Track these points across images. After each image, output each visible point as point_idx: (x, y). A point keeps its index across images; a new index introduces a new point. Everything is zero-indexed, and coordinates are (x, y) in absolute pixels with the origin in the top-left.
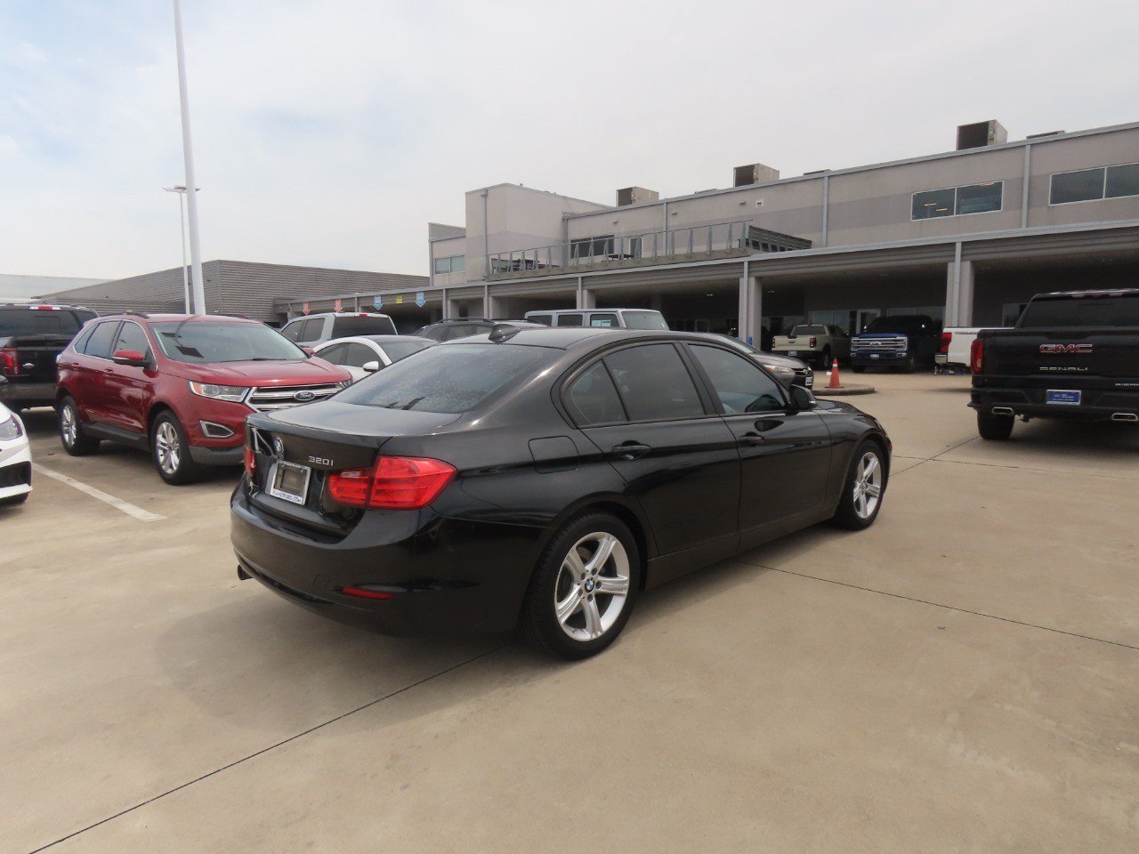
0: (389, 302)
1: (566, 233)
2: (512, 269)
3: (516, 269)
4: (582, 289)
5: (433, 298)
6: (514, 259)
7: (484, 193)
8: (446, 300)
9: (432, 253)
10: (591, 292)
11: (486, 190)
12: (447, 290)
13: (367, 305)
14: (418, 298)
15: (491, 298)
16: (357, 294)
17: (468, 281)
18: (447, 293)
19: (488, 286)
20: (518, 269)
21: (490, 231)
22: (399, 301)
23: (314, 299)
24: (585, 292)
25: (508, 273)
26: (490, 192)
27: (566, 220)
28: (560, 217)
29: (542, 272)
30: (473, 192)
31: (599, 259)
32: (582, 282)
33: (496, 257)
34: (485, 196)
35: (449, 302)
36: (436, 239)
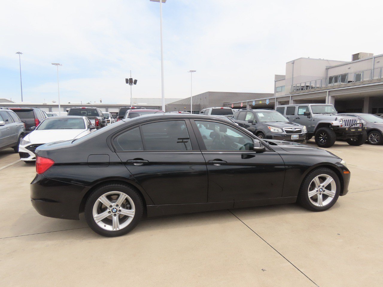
0: (257, 103)
1: (327, 74)
2: (301, 89)
3: (302, 89)
4: (329, 96)
5: (272, 101)
6: (302, 86)
7: (293, 62)
8: (276, 102)
9: (275, 85)
10: (333, 97)
11: (294, 61)
12: (277, 98)
13: (251, 104)
14: (267, 101)
15: (292, 101)
16: (248, 101)
17: (285, 95)
18: (277, 99)
19: (292, 96)
20: (303, 90)
21: (294, 76)
22: (261, 102)
23: (235, 103)
24: (330, 97)
25: (299, 91)
26: (295, 61)
27: (327, 69)
28: (325, 68)
29: (313, 90)
30: (288, 62)
31: (336, 84)
32: (329, 93)
33: (295, 85)
34: (293, 63)
35: (277, 102)
36: (277, 80)
